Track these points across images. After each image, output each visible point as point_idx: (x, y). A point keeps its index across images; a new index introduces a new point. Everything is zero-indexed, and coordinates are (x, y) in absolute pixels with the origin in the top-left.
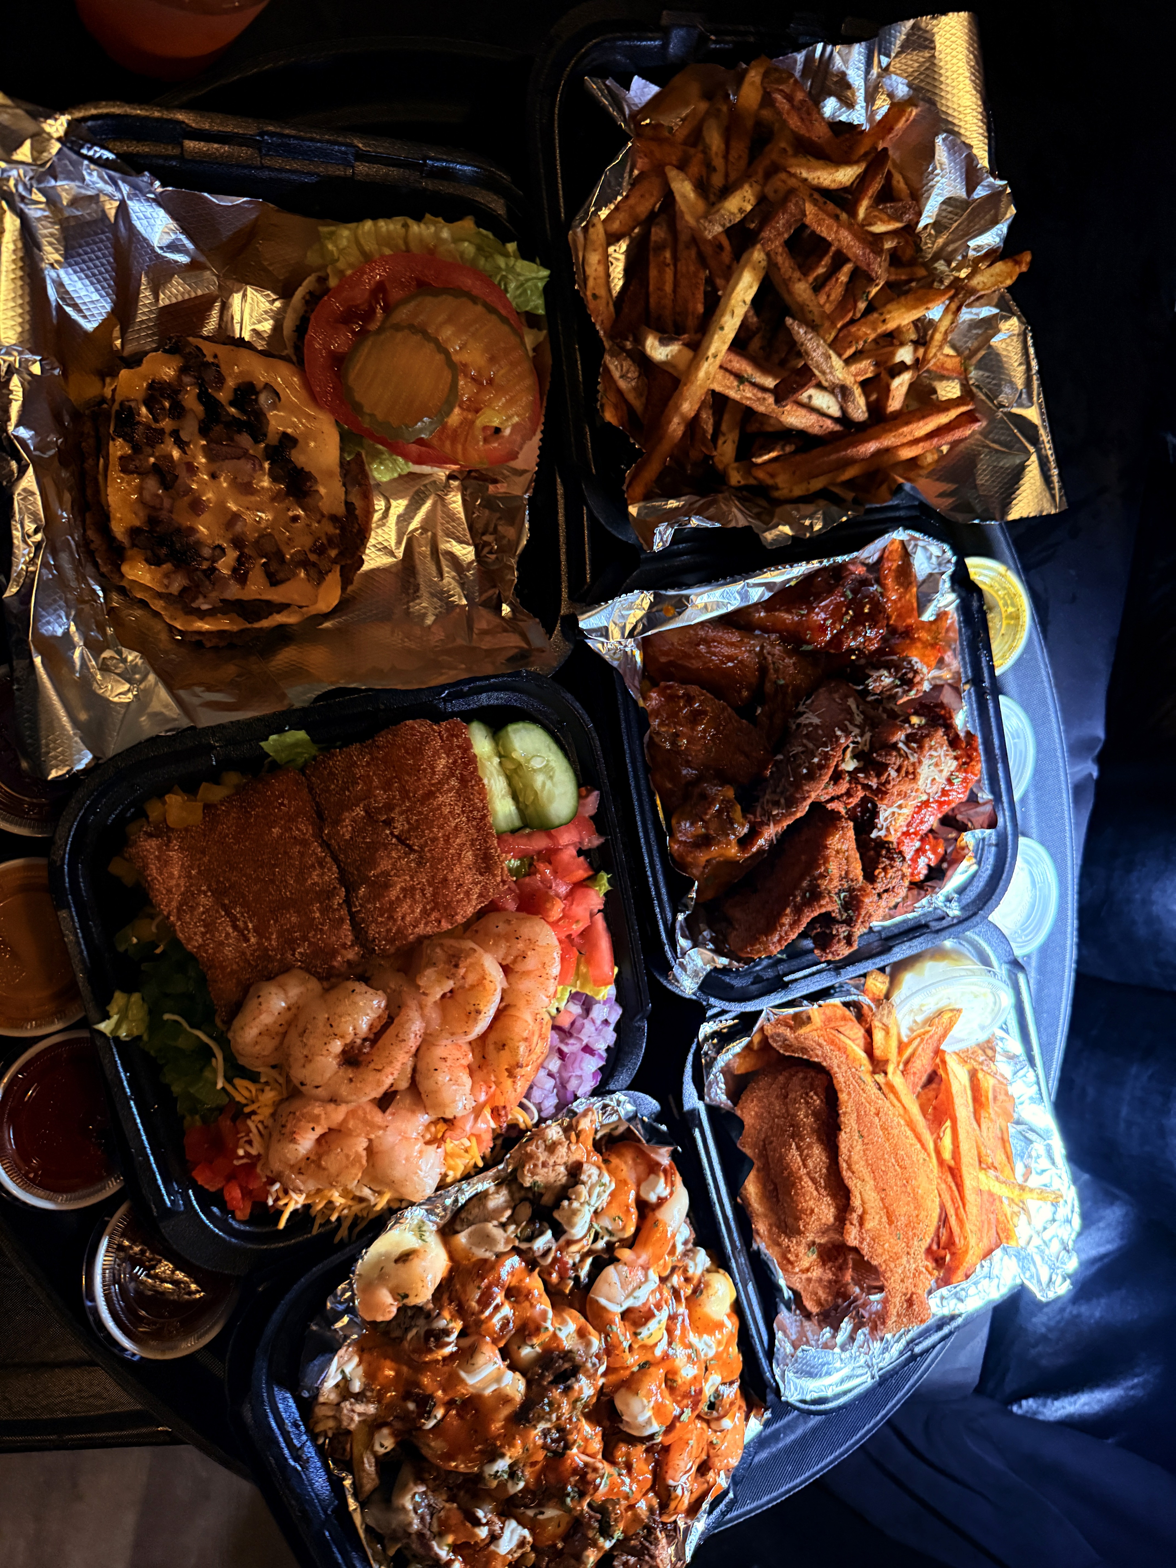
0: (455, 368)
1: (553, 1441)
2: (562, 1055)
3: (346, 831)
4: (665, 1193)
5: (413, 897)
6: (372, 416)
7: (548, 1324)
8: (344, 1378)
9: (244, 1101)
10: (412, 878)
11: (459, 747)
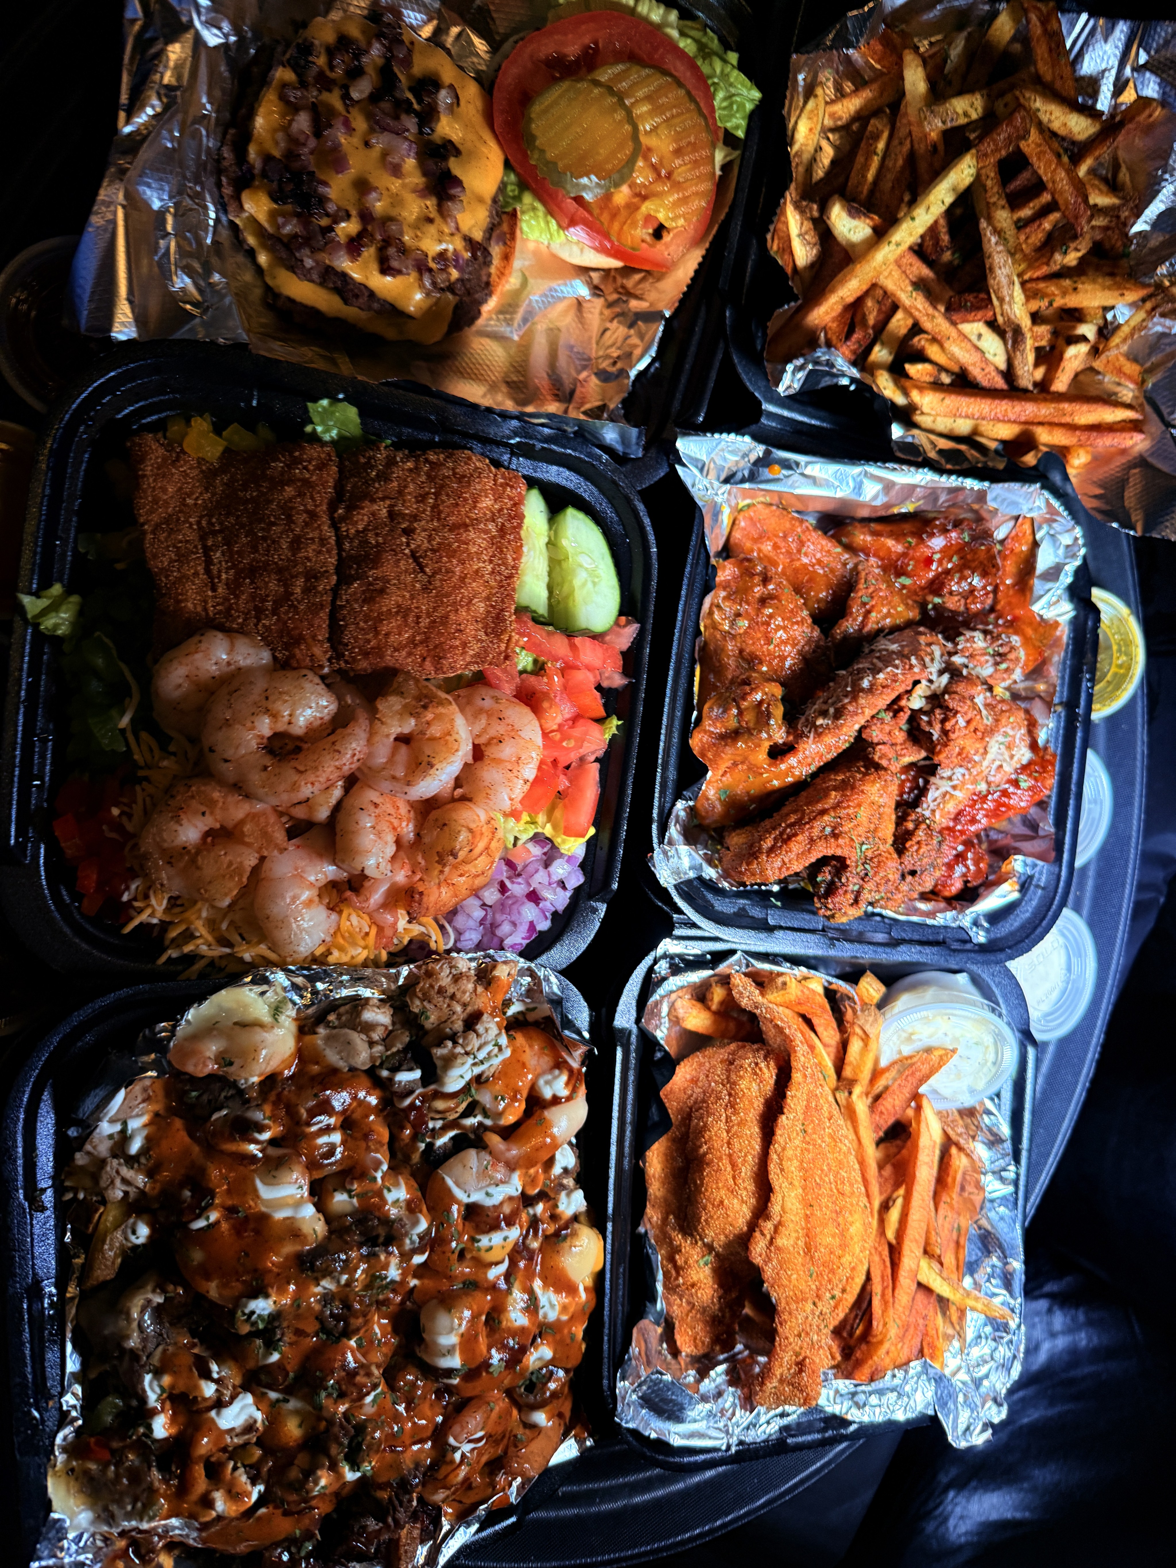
0: (639, 150)
1: (332, 1315)
2: (503, 888)
3: (361, 520)
4: (564, 1093)
5: (405, 617)
6: (542, 151)
7: (379, 1175)
8: (123, 1131)
9: (141, 762)
10: (412, 597)
11: (510, 498)
